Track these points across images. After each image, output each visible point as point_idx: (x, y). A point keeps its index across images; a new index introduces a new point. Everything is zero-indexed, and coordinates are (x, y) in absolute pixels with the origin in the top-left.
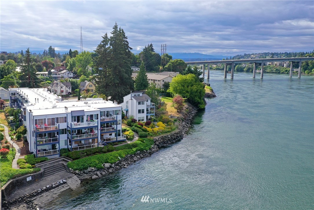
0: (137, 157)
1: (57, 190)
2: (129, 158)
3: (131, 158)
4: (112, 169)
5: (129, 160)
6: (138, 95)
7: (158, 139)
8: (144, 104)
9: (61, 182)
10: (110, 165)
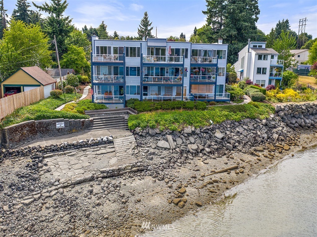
0: (242, 127)
1: (93, 150)
2: (229, 126)
3: (233, 126)
4: (196, 137)
5: (229, 129)
6: (259, 46)
7: (283, 107)
8: (267, 60)
9: (105, 139)
10: (193, 129)
